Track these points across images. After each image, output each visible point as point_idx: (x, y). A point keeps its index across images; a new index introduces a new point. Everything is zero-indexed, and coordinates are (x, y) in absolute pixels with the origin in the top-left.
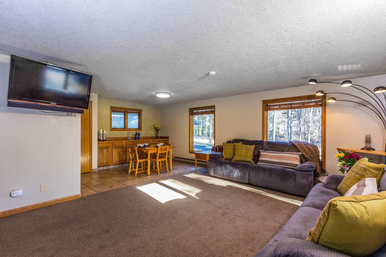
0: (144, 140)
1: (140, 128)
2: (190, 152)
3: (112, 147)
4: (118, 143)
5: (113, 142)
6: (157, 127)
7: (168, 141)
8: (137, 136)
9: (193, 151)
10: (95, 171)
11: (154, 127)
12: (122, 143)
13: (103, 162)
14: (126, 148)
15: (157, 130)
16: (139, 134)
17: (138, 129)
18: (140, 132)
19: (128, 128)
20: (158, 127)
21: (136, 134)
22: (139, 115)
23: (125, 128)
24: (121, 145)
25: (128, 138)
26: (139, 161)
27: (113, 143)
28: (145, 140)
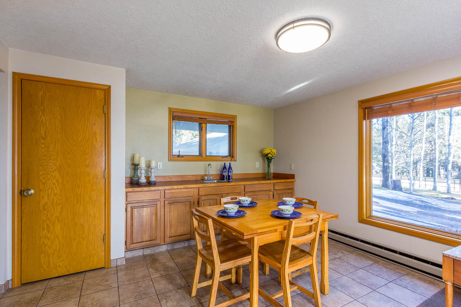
0: (240, 183)
1: (232, 154)
2: (362, 221)
3: (164, 201)
4: (178, 191)
5: (167, 187)
6: (268, 154)
7: (294, 183)
8: (225, 174)
9: (371, 216)
10: (119, 263)
11: (261, 152)
12: (188, 190)
13: (142, 238)
14: (198, 202)
15: (267, 158)
16: (230, 167)
17: (229, 158)
18: (233, 163)
19: (207, 156)
20: (270, 153)
21: (224, 169)
22: (230, 126)
23: (201, 154)
24: (185, 195)
25: (206, 178)
26: (220, 267)
27: (166, 191)
28: (243, 183)
